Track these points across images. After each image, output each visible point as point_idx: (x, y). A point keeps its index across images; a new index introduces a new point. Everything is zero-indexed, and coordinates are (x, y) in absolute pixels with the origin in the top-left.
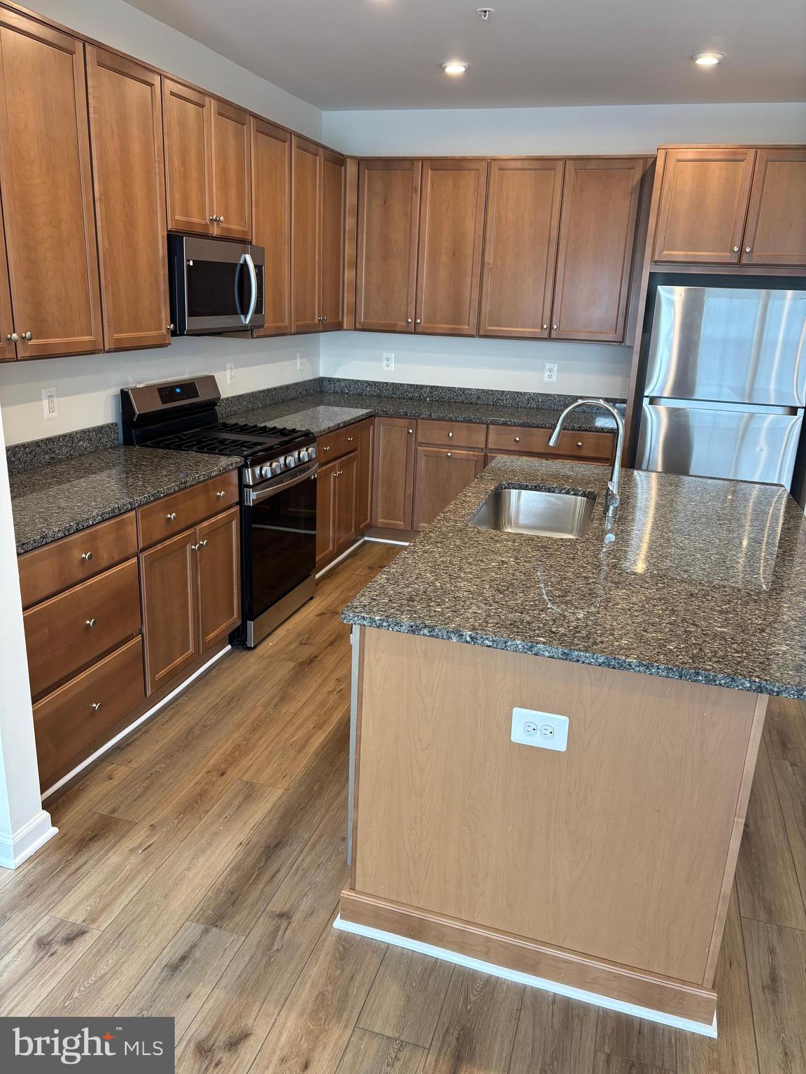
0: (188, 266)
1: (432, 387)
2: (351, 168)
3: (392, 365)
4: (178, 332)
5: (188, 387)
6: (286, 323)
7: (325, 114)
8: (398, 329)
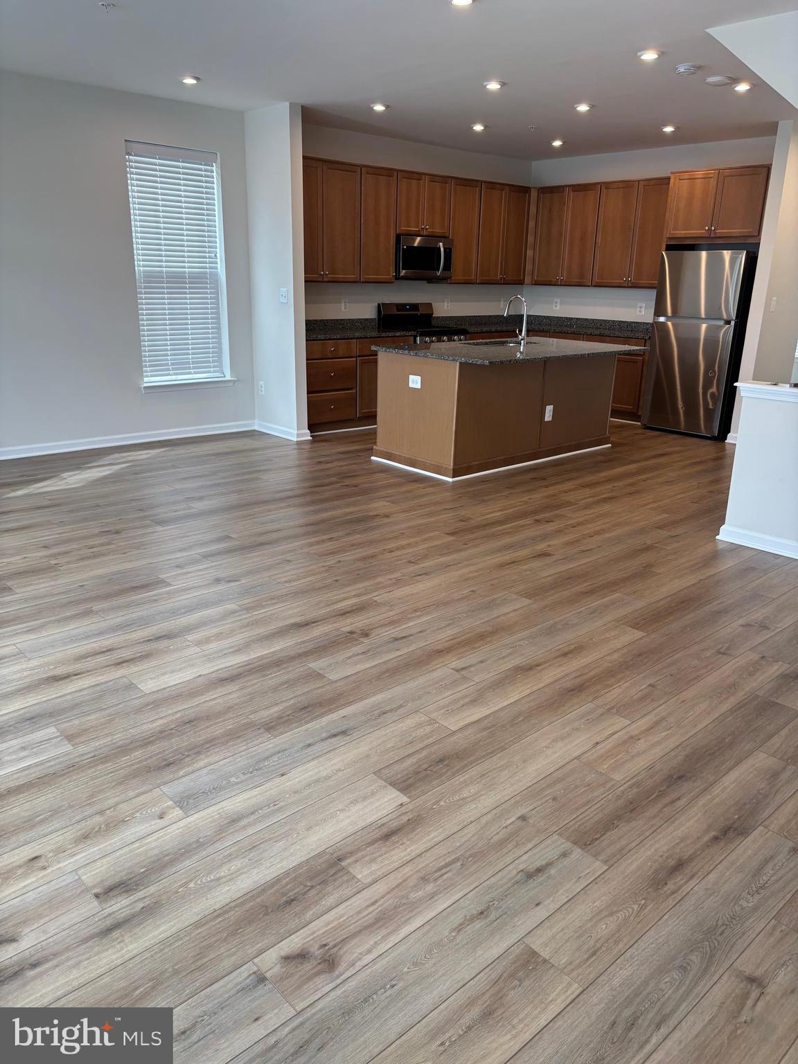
0: (403, 249)
1: (577, 319)
2: (534, 194)
3: (558, 306)
4: (397, 278)
5: (415, 307)
6: (473, 278)
7: (534, 163)
8: (552, 283)
